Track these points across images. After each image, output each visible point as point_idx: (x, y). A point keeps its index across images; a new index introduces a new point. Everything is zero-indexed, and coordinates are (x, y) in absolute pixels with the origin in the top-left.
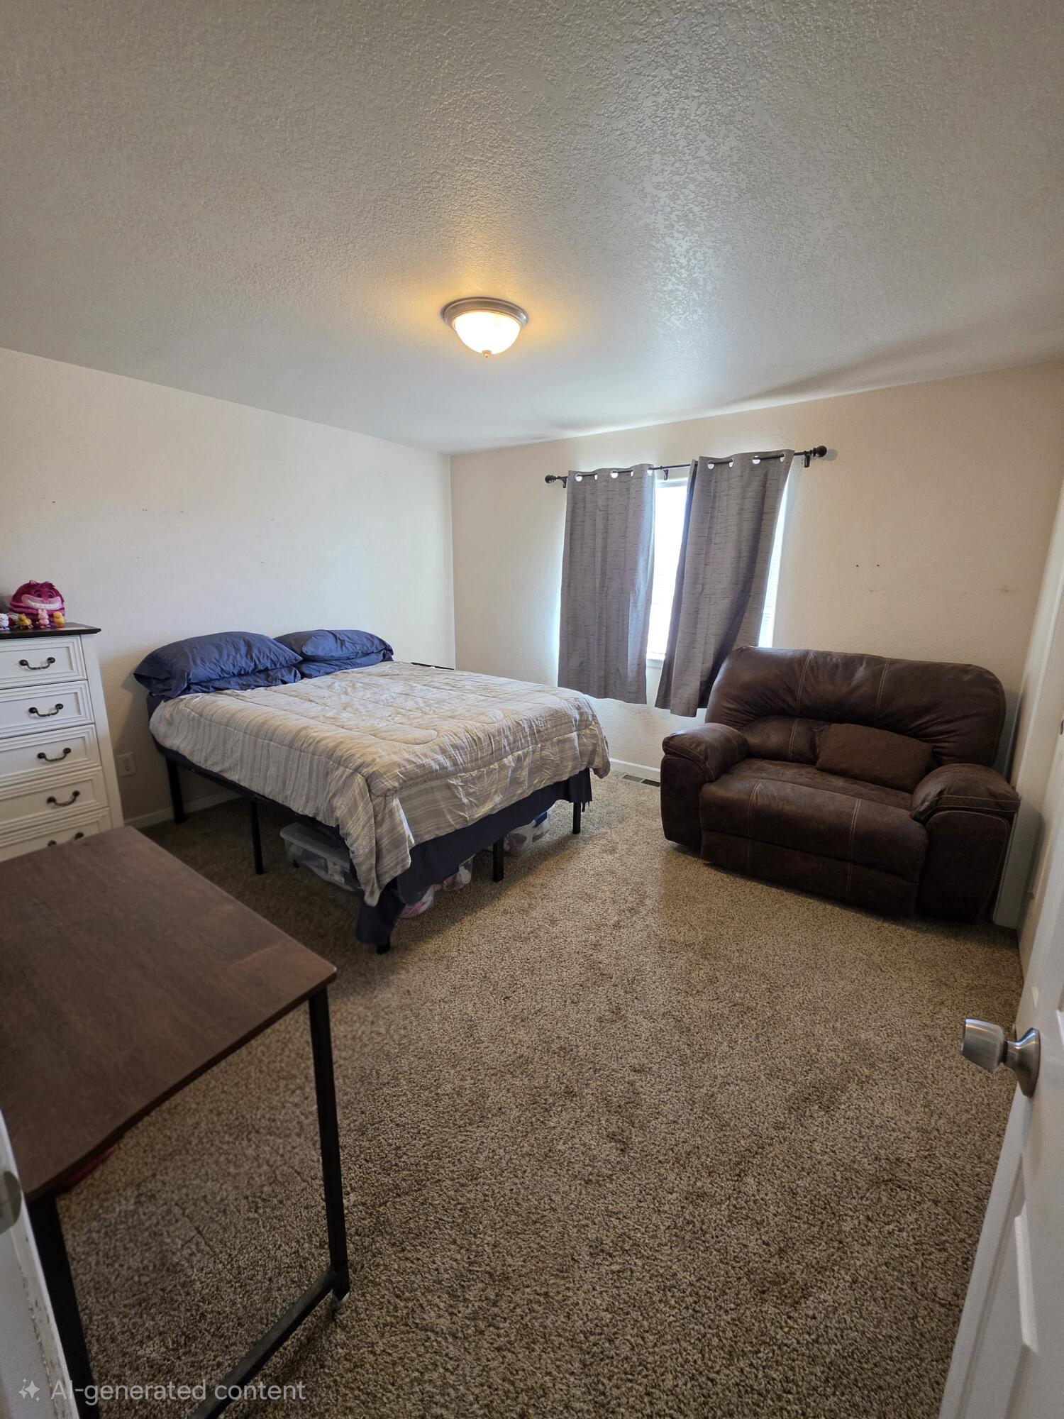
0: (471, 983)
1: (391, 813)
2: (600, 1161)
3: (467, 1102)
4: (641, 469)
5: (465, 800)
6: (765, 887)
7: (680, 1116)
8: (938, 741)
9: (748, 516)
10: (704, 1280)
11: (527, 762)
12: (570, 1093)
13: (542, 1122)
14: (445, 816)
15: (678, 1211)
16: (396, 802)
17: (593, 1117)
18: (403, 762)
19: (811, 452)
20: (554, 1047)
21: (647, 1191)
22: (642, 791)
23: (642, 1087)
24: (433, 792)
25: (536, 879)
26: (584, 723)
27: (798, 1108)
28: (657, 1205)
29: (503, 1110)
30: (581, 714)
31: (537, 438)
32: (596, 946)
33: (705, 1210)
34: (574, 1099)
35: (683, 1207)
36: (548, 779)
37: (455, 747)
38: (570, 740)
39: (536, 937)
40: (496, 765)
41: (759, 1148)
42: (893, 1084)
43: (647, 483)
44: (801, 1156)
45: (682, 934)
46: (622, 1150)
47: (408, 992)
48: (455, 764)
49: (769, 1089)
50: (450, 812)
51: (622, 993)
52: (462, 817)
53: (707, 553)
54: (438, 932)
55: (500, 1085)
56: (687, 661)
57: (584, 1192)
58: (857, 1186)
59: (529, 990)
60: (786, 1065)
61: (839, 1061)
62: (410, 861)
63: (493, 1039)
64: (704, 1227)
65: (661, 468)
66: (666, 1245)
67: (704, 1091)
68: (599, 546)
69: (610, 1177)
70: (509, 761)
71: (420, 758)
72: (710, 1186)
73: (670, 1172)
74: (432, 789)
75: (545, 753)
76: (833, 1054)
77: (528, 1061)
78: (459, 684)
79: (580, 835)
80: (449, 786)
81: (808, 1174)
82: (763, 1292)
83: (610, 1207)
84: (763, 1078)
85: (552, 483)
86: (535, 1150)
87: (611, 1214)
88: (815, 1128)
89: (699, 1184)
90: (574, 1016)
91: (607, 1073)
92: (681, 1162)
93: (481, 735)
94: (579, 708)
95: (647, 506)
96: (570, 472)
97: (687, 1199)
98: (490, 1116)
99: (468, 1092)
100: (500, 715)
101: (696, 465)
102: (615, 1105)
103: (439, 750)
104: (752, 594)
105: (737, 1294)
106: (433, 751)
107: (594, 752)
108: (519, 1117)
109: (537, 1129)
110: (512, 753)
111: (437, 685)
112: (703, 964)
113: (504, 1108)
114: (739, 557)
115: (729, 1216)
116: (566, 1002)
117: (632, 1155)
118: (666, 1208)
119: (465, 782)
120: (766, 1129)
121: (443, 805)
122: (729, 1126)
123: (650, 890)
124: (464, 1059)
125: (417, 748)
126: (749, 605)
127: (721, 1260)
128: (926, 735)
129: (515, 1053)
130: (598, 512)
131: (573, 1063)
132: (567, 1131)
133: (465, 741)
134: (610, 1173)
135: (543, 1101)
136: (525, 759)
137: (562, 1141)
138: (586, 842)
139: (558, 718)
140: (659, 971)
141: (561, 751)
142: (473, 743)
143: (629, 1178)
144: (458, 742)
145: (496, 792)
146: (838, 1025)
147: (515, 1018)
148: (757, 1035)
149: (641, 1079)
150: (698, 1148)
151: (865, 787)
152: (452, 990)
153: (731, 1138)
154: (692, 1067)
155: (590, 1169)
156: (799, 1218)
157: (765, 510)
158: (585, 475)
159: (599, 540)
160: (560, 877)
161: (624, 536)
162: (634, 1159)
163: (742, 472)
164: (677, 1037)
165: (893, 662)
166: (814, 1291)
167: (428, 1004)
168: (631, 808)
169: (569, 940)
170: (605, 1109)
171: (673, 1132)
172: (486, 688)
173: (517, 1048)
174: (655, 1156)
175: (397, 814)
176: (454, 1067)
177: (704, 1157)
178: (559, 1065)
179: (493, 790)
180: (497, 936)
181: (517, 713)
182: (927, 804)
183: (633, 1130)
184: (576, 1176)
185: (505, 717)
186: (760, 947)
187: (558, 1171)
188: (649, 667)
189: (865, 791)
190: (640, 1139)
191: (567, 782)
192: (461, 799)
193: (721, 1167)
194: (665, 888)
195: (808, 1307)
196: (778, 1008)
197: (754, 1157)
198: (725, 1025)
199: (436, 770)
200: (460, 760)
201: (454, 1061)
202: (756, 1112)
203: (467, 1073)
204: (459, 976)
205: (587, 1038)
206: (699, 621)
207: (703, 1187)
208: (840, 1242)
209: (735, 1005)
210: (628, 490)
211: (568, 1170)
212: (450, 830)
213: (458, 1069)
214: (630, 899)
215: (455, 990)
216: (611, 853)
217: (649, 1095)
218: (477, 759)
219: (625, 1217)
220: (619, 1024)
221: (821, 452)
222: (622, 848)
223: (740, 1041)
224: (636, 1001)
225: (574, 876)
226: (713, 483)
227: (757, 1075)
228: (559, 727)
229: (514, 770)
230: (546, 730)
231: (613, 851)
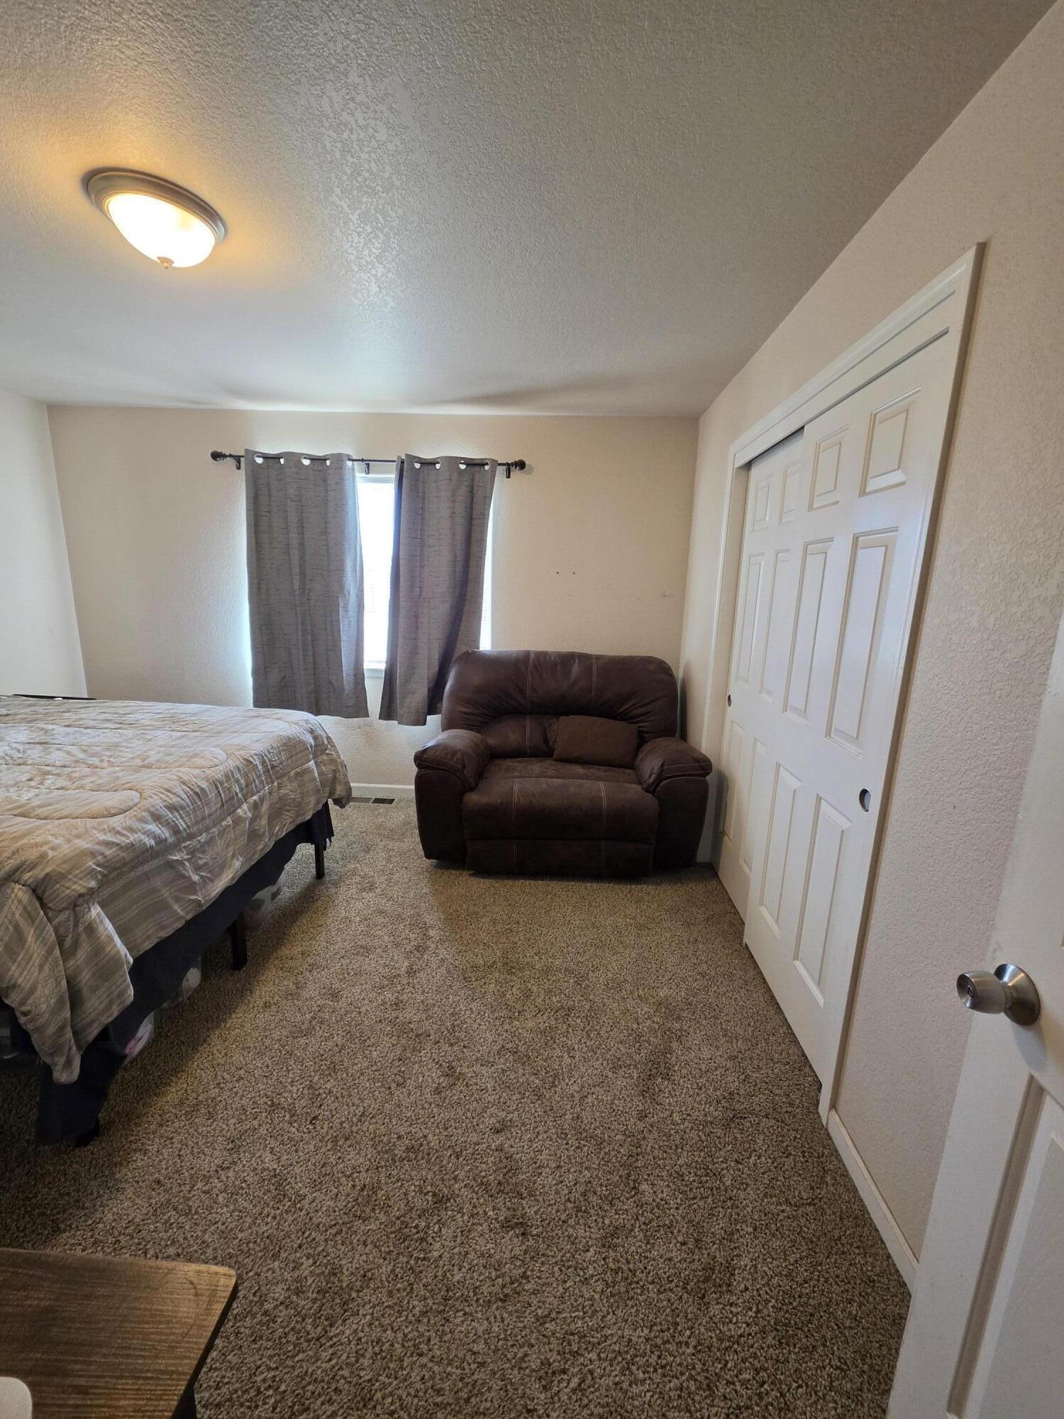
0: (255, 1123)
1: (91, 929)
2: (506, 1263)
3: (315, 1295)
4: (339, 459)
5: (196, 878)
6: (532, 882)
7: (560, 1157)
8: (641, 721)
9: (460, 520)
10: (655, 1324)
11: (265, 808)
12: (440, 1201)
13: (424, 1259)
14: (168, 907)
15: (603, 1265)
16: (96, 911)
17: (478, 1213)
18: (97, 847)
19: (512, 464)
20: (399, 1152)
21: (566, 1264)
22: (376, 813)
23: (512, 1147)
24: (148, 879)
25: (293, 949)
26: (320, 748)
27: (648, 1088)
28: (582, 1274)
29: (369, 1274)
30: (315, 738)
31: (193, 402)
32: (397, 1004)
33: (623, 1247)
34: (448, 1204)
35: (604, 1259)
36: (290, 823)
37: (172, 808)
38: (309, 771)
39: (322, 1023)
40: (229, 821)
41: (637, 1148)
42: (698, 1028)
43: (347, 476)
44: (670, 1135)
45: (480, 956)
46: (523, 1234)
47: (159, 1182)
48: (176, 831)
49: (619, 1083)
50: (177, 899)
51: (446, 1047)
52: (193, 901)
53: (422, 555)
54: (176, 1071)
55: (351, 1243)
56: (411, 669)
57: (505, 1315)
58: (717, 1137)
59: (339, 1095)
60: (621, 1051)
61: (657, 1026)
62: (131, 991)
63: (315, 1185)
64: (631, 1266)
65: (363, 460)
66: (608, 1314)
67: (568, 1116)
68: (295, 542)
69: (524, 1276)
70: (244, 811)
71: (123, 835)
72: (617, 1217)
73: (577, 1227)
74: (146, 876)
75: (283, 791)
76: (649, 1022)
77: (375, 1189)
78: (130, 718)
79: (327, 878)
80: (171, 865)
81: (682, 1149)
82: (703, 1297)
83: (540, 1312)
84: (610, 1074)
85: (221, 462)
86: (430, 1302)
87: (541, 1320)
88: (667, 1101)
89: (607, 1221)
90: (406, 1102)
91: (471, 1150)
92: (583, 1208)
93: (204, 785)
94: (312, 732)
95: (350, 502)
96: (246, 450)
97: (604, 1246)
98: (354, 1295)
99: (310, 1281)
100: (222, 755)
101: (403, 462)
102: (494, 1185)
103: (149, 818)
104: (468, 598)
105: (686, 1317)
106: (142, 820)
107: (335, 779)
108: (393, 1271)
109: (421, 1272)
110: (245, 800)
111: (92, 723)
112: (511, 981)
113: (369, 1270)
114: (455, 561)
115: (645, 1236)
116: (390, 1088)
117: (535, 1232)
118: (591, 1271)
119: (192, 852)
120: (634, 1124)
121: (165, 893)
122: (604, 1141)
123: (429, 918)
124: (288, 1235)
125: (116, 822)
126: (466, 608)
127: (658, 1291)
128: (631, 718)
129: (354, 1186)
130: (289, 503)
131: (428, 1161)
132: (456, 1250)
133: (184, 796)
134: (523, 1270)
135: (414, 1231)
136: (262, 804)
137: (456, 1268)
138: (336, 884)
139: (291, 746)
140: (474, 1006)
141: (301, 786)
142: (195, 797)
143: (543, 1264)
144: (175, 800)
145: (233, 856)
146: (641, 992)
147: (335, 1140)
148: (587, 1033)
149: (507, 1139)
150: (590, 1182)
151: (599, 770)
152: (230, 1146)
153: (612, 1153)
154: (548, 1096)
155: (500, 1280)
156: (694, 1198)
157: (474, 516)
158: (266, 457)
159: (294, 536)
160: (322, 937)
161: (325, 532)
162: (539, 1236)
163: (450, 475)
164: (521, 1072)
165: (598, 657)
166: (735, 1262)
167: (199, 1185)
168: (373, 833)
169: (363, 1010)
170: (486, 1196)
171: (561, 1179)
172: (174, 720)
173: (353, 1180)
174: (556, 1219)
175: (101, 928)
176: (275, 1257)
177: (599, 1189)
178: (415, 1172)
179: (231, 853)
180: (267, 1042)
181: (244, 748)
182: (654, 776)
183: (524, 1202)
184: (489, 1301)
185: (228, 755)
186: (552, 944)
187: (467, 1309)
188: (368, 677)
189: (602, 774)
190: (535, 1209)
191: (310, 821)
192: (189, 878)
193: (617, 1189)
194: (444, 912)
195: (739, 1281)
196: (591, 997)
197: (637, 1160)
198: (557, 1036)
199: (151, 847)
200: (182, 825)
201: (272, 1246)
202: (619, 1113)
203: (298, 1255)
204: (233, 1121)
205: (432, 1120)
206: (420, 626)
207: (611, 1222)
208: (731, 1199)
209: (556, 1012)
210: (325, 480)
211: (477, 1300)
212: (179, 925)
213: (283, 1255)
214: (412, 936)
215: (234, 1145)
216: (371, 890)
217: (522, 1152)
218: (203, 819)
219: (558, 1313)
220: (460, 1086)
221: (521, 465)
222: (380, 880)
223: (576, 1046)
224: (465, 1050)
225: (338, 930)
226: (420, 483)
227: (604, 1074)
228: (294, 758)
229: (253, 820)
230: (281, 763)
231: (371, 887)
